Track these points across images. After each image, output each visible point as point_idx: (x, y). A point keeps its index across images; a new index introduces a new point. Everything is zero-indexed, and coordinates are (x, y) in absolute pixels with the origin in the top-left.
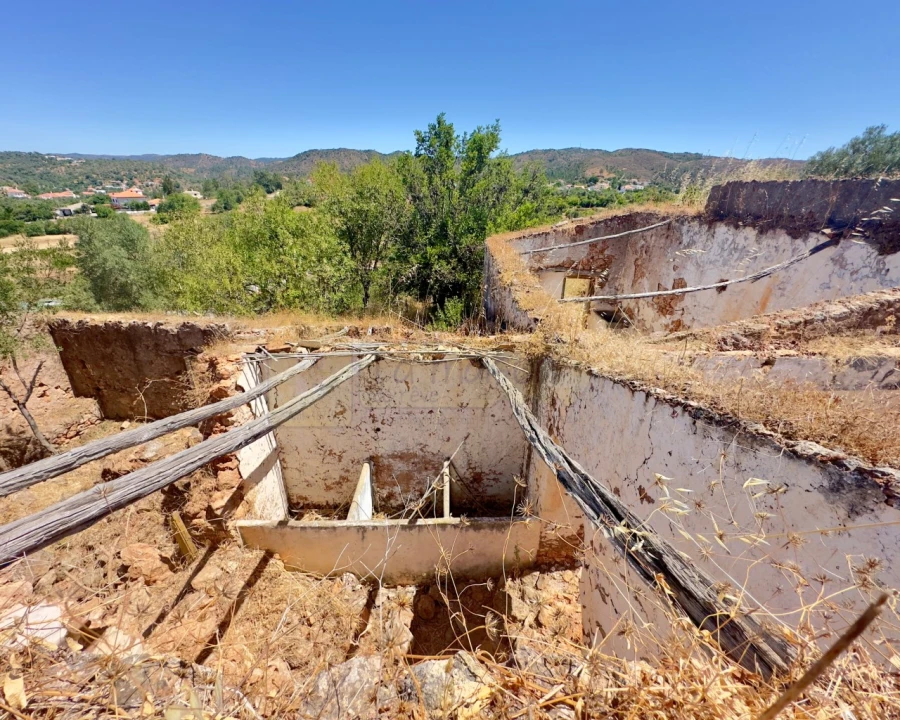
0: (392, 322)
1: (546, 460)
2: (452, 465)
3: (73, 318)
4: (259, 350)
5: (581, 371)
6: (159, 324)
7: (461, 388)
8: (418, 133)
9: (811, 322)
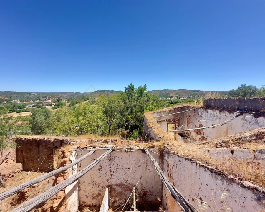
0: (118, 138)
1: (167, 188)
2: (136, 189)
3: (23, 137)
4: (78, 148)
5: (175, 155)
6: (48, 139)
7: (139, 160)
8: (125, 88)
9: (241, 138)
